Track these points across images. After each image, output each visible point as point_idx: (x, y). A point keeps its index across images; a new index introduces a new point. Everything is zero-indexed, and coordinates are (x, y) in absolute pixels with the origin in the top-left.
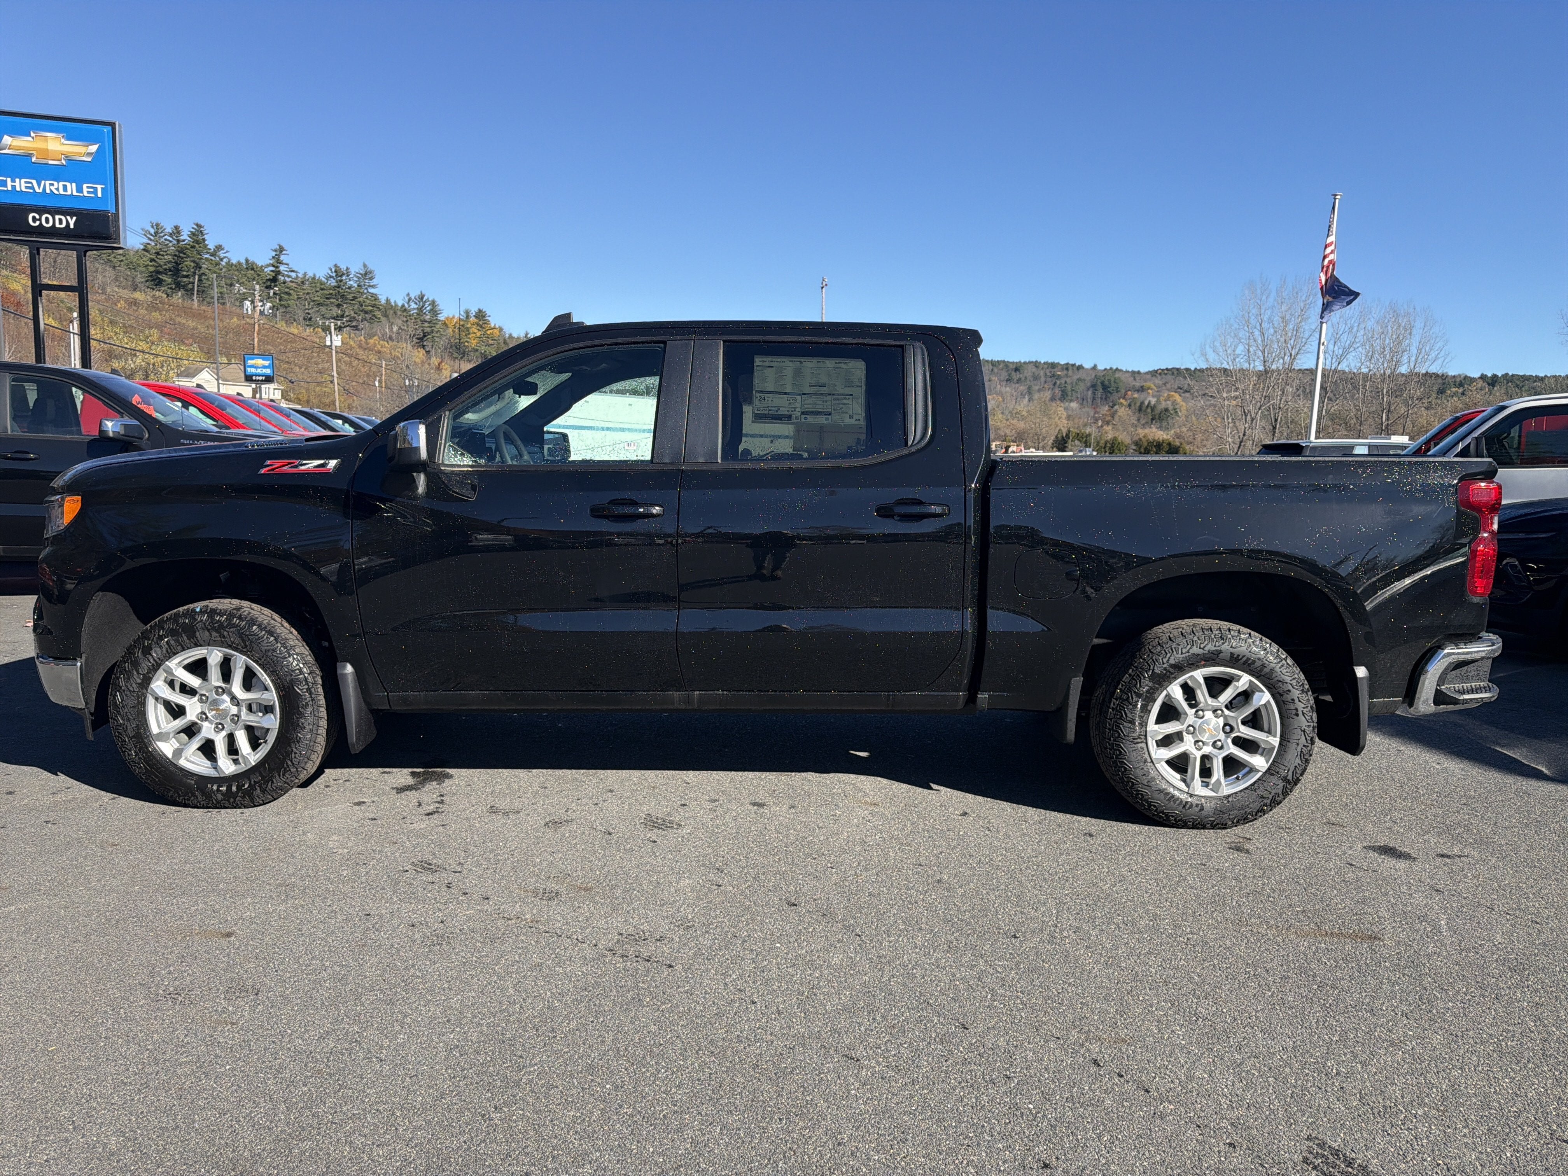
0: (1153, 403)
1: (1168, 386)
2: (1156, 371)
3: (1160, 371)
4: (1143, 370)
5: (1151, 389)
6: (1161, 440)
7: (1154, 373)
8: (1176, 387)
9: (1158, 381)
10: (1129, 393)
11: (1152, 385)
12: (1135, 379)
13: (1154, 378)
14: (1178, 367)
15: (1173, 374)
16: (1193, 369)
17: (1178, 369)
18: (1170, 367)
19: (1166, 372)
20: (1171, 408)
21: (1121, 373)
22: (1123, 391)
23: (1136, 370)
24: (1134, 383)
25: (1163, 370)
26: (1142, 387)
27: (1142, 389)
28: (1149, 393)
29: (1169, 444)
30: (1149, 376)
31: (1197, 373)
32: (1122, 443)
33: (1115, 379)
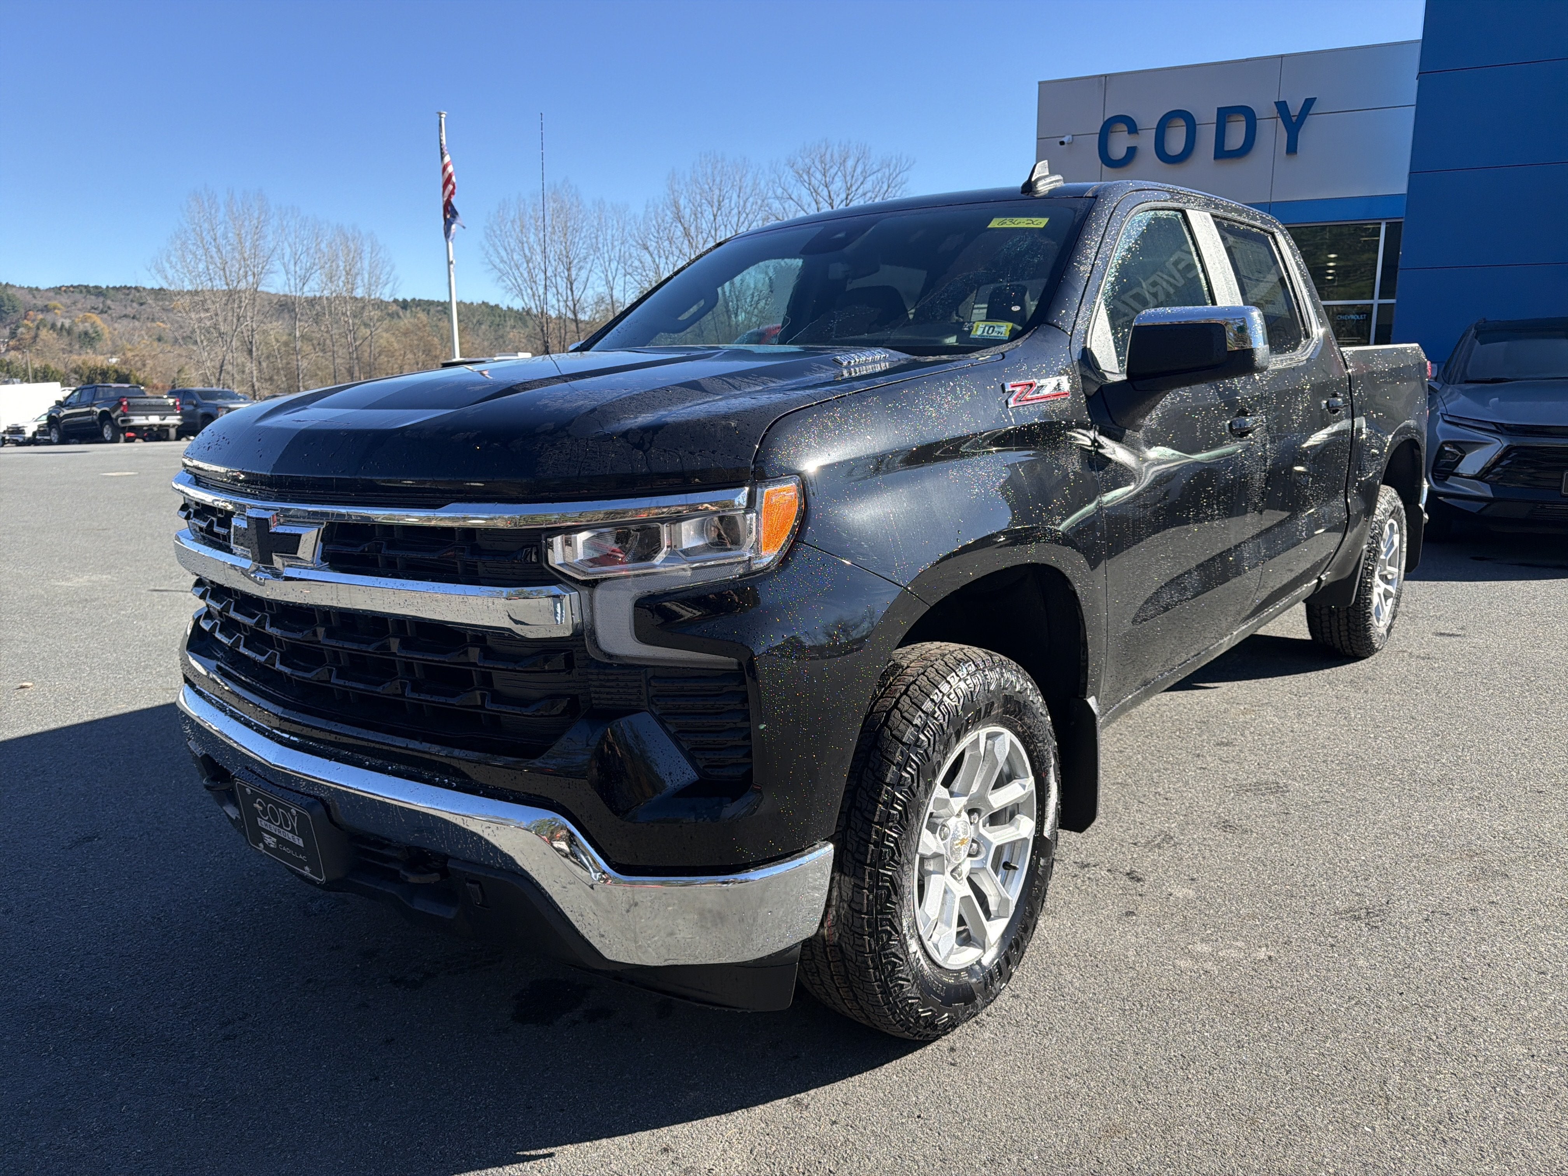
0: (67, 325)
1: (79, 306)
2: (60, 288)
3: (63, 289)
4: (44, 285)
5: (59, 309)
6: (105, 367)
7: (58, 290)
8: (89, 307)
9: (65, 299)
10: (31, 313)
11: (59, 305)
12: (34, 297)
13: (58, 296)
14: (86, 284)
15: (81, 292)
16: (104, 286)
17: (86, 287)
18: (76, 284)
19: (71, 289)
20: (91, 331)
21: (14, 289)
22: (22, 311)
23: (34, 286)
24: (35, 302)
25: (67, 287)
26: (46, 306)
27: (46, 309)
28: (56, 314)
29: (116, 371)
30: (52, 294)
31: (111, 291)
32: (58, 372)
33: (8, 295)
